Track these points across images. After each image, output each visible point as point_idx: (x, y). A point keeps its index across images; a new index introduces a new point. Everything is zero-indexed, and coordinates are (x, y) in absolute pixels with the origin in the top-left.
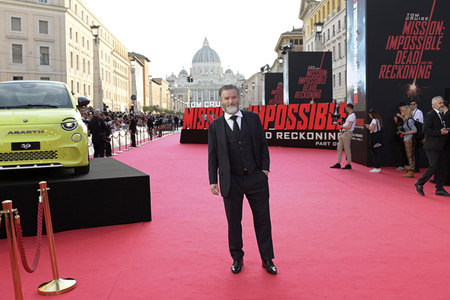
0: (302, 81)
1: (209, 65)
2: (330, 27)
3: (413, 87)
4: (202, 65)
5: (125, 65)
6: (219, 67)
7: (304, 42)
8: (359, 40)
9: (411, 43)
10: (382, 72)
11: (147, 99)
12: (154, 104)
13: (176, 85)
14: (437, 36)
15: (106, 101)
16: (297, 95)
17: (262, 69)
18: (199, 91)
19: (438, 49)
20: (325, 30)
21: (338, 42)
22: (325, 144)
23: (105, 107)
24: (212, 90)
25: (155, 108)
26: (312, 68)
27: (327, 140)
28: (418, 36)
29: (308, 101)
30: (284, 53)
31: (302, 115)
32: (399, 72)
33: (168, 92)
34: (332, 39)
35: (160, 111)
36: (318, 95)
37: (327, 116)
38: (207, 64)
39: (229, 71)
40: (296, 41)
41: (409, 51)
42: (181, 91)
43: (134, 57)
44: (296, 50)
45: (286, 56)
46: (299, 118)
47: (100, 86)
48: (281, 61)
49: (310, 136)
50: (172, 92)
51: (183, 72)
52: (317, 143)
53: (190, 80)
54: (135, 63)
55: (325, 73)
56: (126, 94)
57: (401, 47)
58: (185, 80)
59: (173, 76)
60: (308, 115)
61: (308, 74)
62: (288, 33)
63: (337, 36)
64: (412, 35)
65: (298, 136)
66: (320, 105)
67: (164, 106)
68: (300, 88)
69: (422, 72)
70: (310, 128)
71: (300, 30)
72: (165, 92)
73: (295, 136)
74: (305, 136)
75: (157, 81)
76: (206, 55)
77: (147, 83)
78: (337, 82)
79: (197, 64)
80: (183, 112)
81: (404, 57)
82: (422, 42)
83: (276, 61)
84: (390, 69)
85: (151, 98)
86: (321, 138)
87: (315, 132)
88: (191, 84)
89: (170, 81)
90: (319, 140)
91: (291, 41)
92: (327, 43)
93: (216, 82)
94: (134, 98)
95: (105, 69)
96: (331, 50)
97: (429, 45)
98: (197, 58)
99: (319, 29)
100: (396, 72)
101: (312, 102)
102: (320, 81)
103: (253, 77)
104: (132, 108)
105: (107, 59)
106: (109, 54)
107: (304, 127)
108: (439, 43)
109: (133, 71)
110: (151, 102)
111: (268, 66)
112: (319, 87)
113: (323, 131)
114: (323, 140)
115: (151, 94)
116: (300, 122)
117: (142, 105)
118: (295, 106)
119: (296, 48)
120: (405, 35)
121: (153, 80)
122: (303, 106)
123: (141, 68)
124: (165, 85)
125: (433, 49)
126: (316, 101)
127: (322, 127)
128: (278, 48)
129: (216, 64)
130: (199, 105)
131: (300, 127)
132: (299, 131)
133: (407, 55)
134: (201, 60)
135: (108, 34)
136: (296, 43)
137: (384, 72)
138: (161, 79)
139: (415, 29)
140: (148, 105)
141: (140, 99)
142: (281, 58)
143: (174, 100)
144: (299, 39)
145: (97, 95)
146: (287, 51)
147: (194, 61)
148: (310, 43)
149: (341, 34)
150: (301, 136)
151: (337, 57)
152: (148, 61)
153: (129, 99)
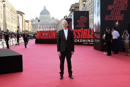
0: (78, 21)
1: (46, 15)
2: (89, 2)
3: (117, 23)
4: (43, 16)
5: (15, 15)
6: (49, 16)
7: (79, 8)
8: (98, 7)
9: (116, 8)
10: (106, 18)
11: (24, 28)
12: (26, 29)
13: (34, 23)
14: (126, 5)
15: (8, 28)
16: (77, 26)
17: (65, 17)
18: (43, 25)
19: (126, 9)
20: (87, 4)
21: (91, 8)
22: (86, 43)
23: (8, 31)
24: (47, 25)
25: (27, 31)
26: (82, 17)
27: (87, 42)
28: (119, 5)
29: (80, 28)
30: (72, 11)
31: (78, 33)
32: (112, 18)
33: (31, 25)
34: (89, 7)
35: (28, 32)
36: (84, 26)
37: (87, 33)
38: (45, 15)
39: (53, 18)
40: (77, 7)
41: (116, 10)
42: (36, 25)
43: (19, 12)
44: (76, 10)
45: (73, 13)
46: (77, 35)
47: (6, 23)
48: (71, 14)
49: (81, 41)
50: (33, 25)
51: (37, 18)
52: (84, 43)
53: (39, 21)
54: (19, 15)
55: (86, 18)
56: (16, 26)
57: (113, 9)
58: (37, 21)
59: (33, 19)
60: (80, 33)
61: (81, 19)
62: (74, 4)
63: (91, 5)
64: (117, 5)
65: (77, 41)
66: (85, 30)
67: (30, 30)
68: (78, 24)
69: (120, 18)
70: (81, 38)
71: (78, 3)
72: (30, 25)
73: (76, 41)
74: (79, 41)
75: (27, 21)
76: (45, 12)
77: (24, 22)
78: (91, 22)
79: (42, 15)
80: (36, 32)
81: (114, 12)
82: (120, 7)
83: (70, 14)
84: (109, 17)
85: (25, 27)
86: (85, 41)
87: (83, 39)
88: (39, 22)
89: (32, 21)
90: (84, 42)
91: (75, 7)
92: (87, 8)
93: (48, 22)
94: (18, 27)
95: (8, 17)
96: (89, 10)
97: (123, 8)
98: (42, 13)
99: (85, 3)
100: (111, 18)
101: (82, 29)
102: (85, 21)
103: (62, 20)
104: (18, 31)
105: (9, 13)
106: (9, 11)
107: (79, 38)
108: (126, 7)
109: (18, 18)
110: (25, 29)
111: (67, 16)
112: (84, 23)
113: (86, 39)
114: (86, 42)
115: (25, 26)
116: (77, 36)
117: (22, 30)
118: (76, 30)
119: (77, 10)
120: (114, 5)
121: (26, 21)
122: (79, 30)
123: (21, 17)
124: (30, 23)
125: (124, 9)
126: (83, 28)
127: (85, 38)
128: (70, 10)
129: (48, 16)
130: (42, 30)
131: (78, 38)
132: (77, 39)
133: (115, 12)
134: (43, 14)
135: (9, 4)
136: (77, 8)
137: (107, 18)
138: (28, 21)
139: (118, 2)
140: (24, 30)
141: (21, 28)
142: (71, 13)
143: (33, 28)
144: (78, 6)
145: (5, 26)
146: (73, 11)
147: (41, 14)
148: (81, 8)
149: (92, 5)
150: (78, 41)
151: (91, 13)
152: (24, 14)
153: (17, 28)
